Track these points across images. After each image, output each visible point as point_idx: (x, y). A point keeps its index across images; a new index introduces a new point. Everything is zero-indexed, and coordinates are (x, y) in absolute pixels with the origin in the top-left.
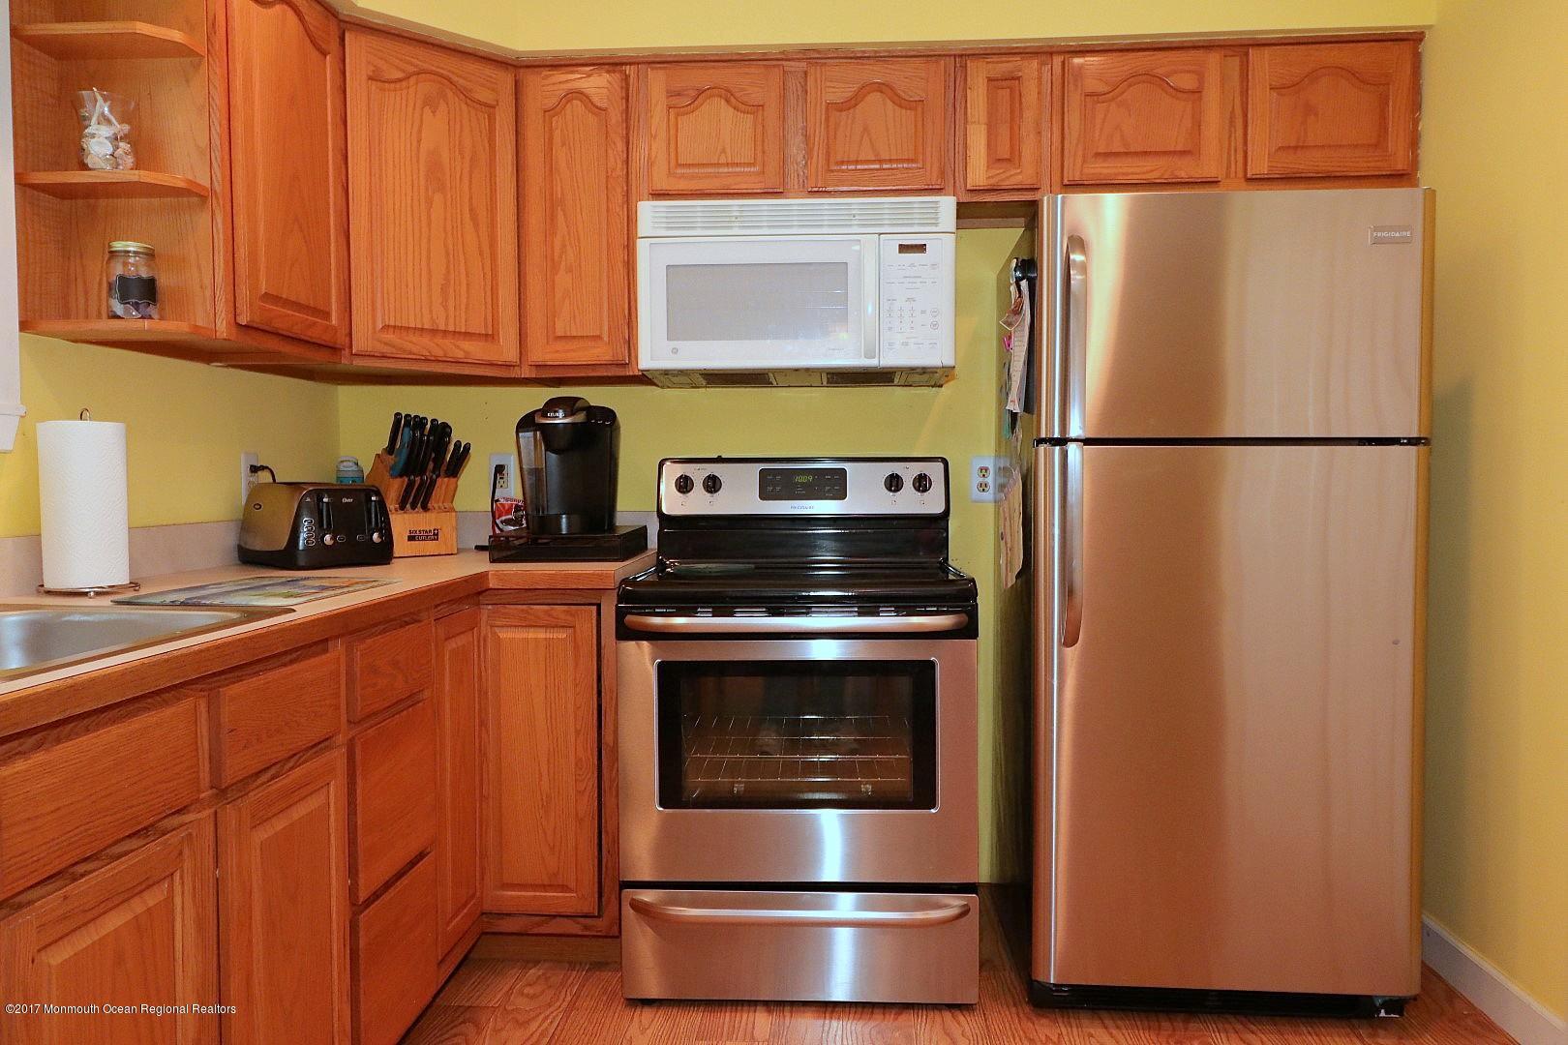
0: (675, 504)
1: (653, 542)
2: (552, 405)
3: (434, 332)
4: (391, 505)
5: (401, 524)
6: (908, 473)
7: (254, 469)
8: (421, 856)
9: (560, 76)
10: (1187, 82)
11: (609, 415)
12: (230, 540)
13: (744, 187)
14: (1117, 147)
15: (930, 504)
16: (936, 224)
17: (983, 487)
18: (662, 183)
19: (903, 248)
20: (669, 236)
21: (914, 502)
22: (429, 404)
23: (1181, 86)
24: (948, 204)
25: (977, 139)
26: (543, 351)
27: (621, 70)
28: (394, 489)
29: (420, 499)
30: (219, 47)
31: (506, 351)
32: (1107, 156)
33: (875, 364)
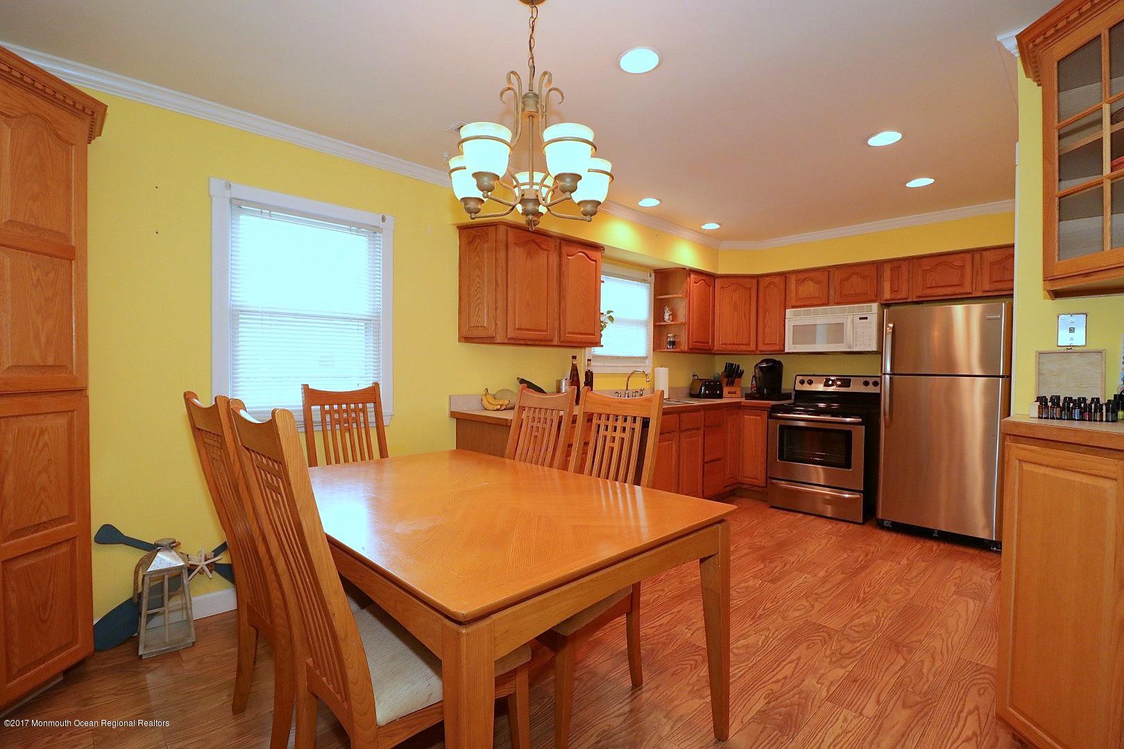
0: (799, 387)
1: (793, 397)
2: (762, 362)
3: (734, 344)
4: (724, 385)
5: (725, 389)
6: (871, 380)
7: (694, 376)
8: (720, 459)
9: (767, 279)
10: (958, 263)
11: (779, 363)
12: (687, 392)
13: (817, 304)
14: (934, 285)
16: (872, 311)
18: (794, 304)
19: (861, 319)
20: (794, 318)
21: (871, 389)
22: (734, 360)
23: (957, 265)
24: (875, 306)
25: (887, 287)
26: (761, 347)
27: (784, 275)
28: (725, 380)
29: (731, 383)
30: (688, 295)
31: (753, 347)
32: (931, 288)
33: (851, 350)
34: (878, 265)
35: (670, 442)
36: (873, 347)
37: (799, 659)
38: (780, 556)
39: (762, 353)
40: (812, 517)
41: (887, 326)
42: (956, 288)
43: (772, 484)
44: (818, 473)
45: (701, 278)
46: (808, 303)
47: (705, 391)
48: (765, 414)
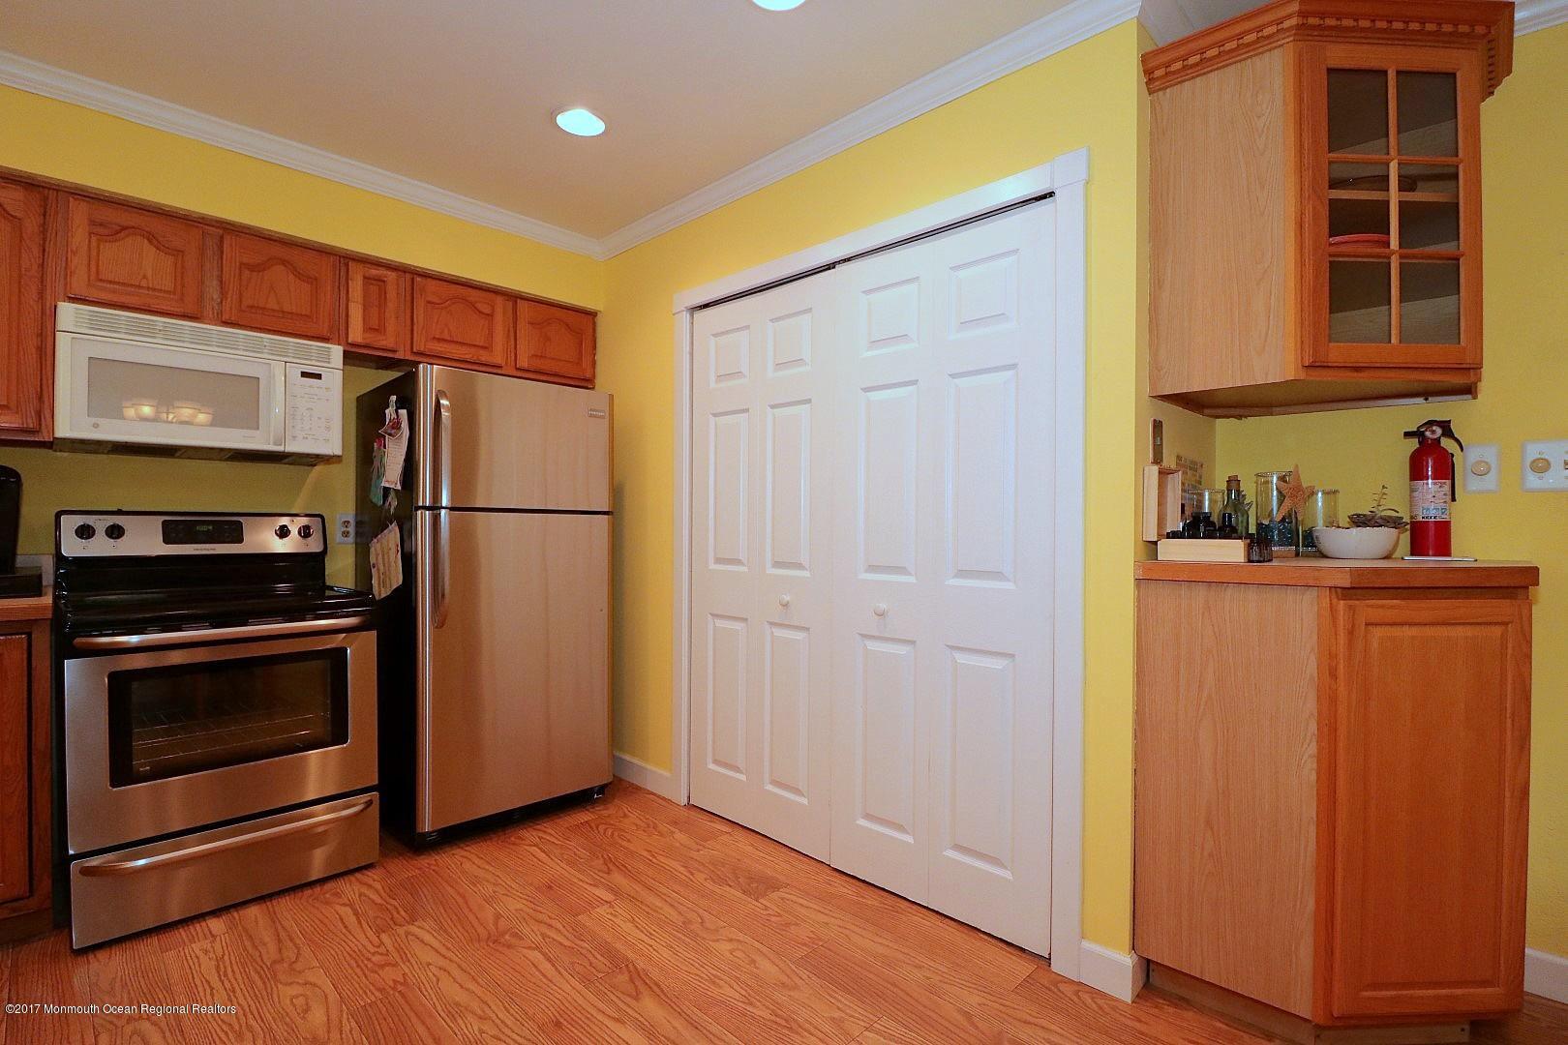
0: (73, 547)
1: (48, 580)
6: (294, 524)
10: (484, 308)
11: (11, 474)
13: (164, 307)
14: (446, 337)
15: (314, 546)
16: (329, 363)
17: (346, 534)
18: (83, 291)
19: (304, 374)
20: (94, 335)
23: (482, 310)
24: (332, 350)
25: (356, 313)
27: (40, 191)
33: (277, 451)
36: (336, 446)
41: (438, 403)
42: (481, 352)
46: (133, 301)
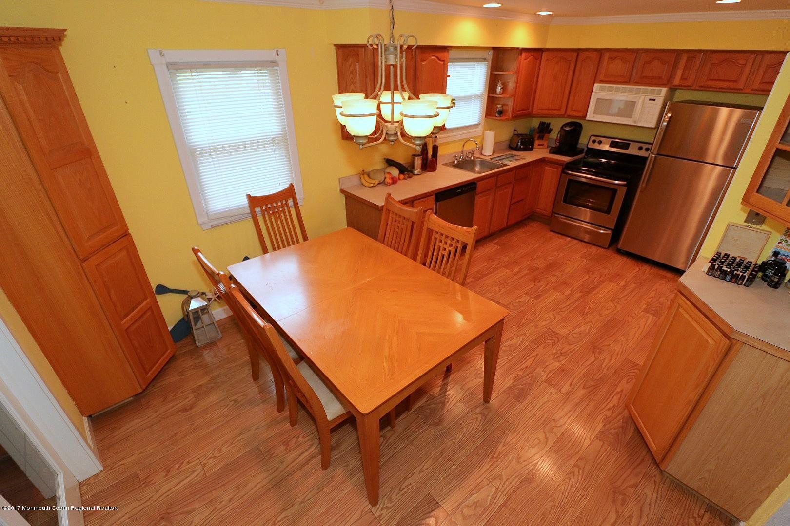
0: (591, 145)
1: (585, 151)
2: (566, 125)
3: (549, 109)
4: (536, 138)
5: (537, 142)
6: (646, 146)
7: (515, 130)
8: (523, 200)
9: (587, 53)
11: (581, 126)
12: (508, 143)
13: (619, 81)
16: (661, 94)
18: (602, 79)
19: (650, 100)
20: (599, 91)
21: (643, 153)
22: (546, 121)
23: (741, 63)
24: (664, 90)
25: (679, 73)
26: (569, 113)
27: (600, 52)
28: (537, 136)
29: (541, 138)
30: (518, 72)
31: (563, 112)
32: (713, 80)
33: (635, 124)
34: (678, 53)
35: (488, 196)
36: (653, 125)
37: (537, 355)
38: (545, 277)
39: (569, 117)
40: (576, 241)
41: (666, 115)
42: (732, 83)
43: (555, 217)
44: (586, 214)
45: (530, 54)
46: (613, 79)
47: (521, 145)
48: (560, 169)
